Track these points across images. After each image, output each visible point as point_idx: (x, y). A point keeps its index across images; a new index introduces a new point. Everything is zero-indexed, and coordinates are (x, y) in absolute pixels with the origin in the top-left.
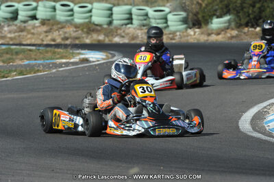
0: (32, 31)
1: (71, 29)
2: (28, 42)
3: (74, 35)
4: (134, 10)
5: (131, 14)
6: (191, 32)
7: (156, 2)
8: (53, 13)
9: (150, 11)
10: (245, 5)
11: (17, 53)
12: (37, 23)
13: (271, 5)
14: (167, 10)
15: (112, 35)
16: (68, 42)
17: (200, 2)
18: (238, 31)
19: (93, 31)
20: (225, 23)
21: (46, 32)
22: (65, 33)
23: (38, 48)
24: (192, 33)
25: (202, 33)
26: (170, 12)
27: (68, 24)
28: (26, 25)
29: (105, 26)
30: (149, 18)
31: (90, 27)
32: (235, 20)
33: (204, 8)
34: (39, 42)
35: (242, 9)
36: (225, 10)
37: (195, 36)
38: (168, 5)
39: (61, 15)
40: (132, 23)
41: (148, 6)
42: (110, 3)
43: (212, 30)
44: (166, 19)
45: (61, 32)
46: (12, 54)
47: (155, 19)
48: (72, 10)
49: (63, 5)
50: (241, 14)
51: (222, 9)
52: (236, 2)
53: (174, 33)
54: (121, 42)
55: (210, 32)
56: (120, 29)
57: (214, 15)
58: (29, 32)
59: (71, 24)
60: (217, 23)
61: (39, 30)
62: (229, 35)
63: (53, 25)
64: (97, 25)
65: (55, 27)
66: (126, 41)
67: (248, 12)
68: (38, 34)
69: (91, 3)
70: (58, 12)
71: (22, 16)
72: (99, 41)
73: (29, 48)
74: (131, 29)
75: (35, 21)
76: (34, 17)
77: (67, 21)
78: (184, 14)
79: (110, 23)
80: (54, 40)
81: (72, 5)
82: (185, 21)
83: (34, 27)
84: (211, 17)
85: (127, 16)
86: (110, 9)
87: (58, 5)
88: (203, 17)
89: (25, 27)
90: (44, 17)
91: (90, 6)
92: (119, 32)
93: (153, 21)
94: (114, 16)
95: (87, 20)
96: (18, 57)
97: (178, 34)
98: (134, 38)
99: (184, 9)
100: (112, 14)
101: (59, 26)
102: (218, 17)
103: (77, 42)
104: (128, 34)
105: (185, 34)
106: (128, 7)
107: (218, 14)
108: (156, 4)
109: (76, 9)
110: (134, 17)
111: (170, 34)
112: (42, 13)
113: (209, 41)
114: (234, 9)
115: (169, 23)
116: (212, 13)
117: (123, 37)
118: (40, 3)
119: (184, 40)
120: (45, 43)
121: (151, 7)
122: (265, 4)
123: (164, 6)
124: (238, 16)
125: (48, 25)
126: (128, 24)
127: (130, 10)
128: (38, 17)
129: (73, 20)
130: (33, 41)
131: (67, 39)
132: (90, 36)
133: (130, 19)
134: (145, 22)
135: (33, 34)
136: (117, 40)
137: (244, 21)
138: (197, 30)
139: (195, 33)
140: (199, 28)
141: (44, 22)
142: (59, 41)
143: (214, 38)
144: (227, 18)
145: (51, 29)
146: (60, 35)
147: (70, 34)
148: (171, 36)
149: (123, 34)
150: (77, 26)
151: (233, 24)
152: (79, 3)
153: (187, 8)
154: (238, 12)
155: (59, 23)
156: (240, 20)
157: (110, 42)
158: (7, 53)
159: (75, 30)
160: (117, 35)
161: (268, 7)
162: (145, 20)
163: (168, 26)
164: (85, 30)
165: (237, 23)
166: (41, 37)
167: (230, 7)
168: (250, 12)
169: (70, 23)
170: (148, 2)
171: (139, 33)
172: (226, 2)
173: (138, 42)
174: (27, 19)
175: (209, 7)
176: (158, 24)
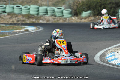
0: (4, 18)
2: (2, 23)
3: (22, 19)
4: (49, 8)
5: (47, 10)
6: (73, 18)
7: (58, 5)
8: (12, 10)
9: (56, 9)
10: (97, 6)
12: (6, 14)
13: (108, 6)
14: (63, 8)
15: (39, 19)
16: (19, 23)
17: (77, 5)
18: (94, 18)
20: (88, 14)
21: (10, 18)
22: (18, 18)
23: (6, 25)
25: (78, 19)
26: (64, 9)
28: (1, 15)
29: (36, 16)
30: (55, 12)
31: (29, 16)
32: (92, 13)
34: (7, 22)
35: (96, 8)
36: (88, 9)
37: (75, 19)
38: (64, 6)
39: (16, 11)
40: (47, 14)
42: (38, 5)
43: (83, 17)
44: (62, 12)
45: (16, 18)
47: (58, 12)
48: (21, 9)
49: (17, 6)
51: (87, 8)
53: (66, 19)
54: (43, 23)
55: (82, 18)
56: (42, 17)
57: (83, 10)
58: (2, 18)
60: (85, 14)
61: (7, 17)
62: (90, 19)
63: (13, 15)
64: (32, 15)
65: (14, 16)
66: (45, 22)
67: (98, 9)
68: (7, 19)
69: (30, 5)
70: (15, 9)
72: (33, 22)
73: (2, 25)
74: (47, 17)
76: (4, 12)
77: (19, 14)
78: (70, 10)
79: (38, 14)
80: (13, 22)
81: (21, 6)
82: (71, 13)
83: (5, 16)
84: (82, 11)
85: (45, 11)
86: (38, 8)
87: (15, 6)
88: (79, 11)
90: (9, 12)
91: (29, 7)
92: (42, 18)
93: (57, 13)
94: (40, 11)
95: (28, 13)
97: (68, 19)
98: (48, 20)
99: (70, 8)
101: (16, 15)
102: (85, 11)
103: (24, 22)
104: (45, 19)
105: (71, 19)
106: (45, 7)
107: (85, 10)
109: (23, 8)
112: (8, 9)
113: (81, 22)
114: (92, 8)
115: (64, 14)
117: (44, 20)
118: (7, 5)
119: (70, 22)
120: (9, 23)
121: (56, 7)
122: (106, 6)
123: (61, 6)
124: (94, 11)
125: (11, 15)
126: (45, 15)
127: (47, 8)
128: (6, 11)
129: (21, 13)
130: (4, 22)
131: (19, 21)
132: (29, 20)
133: (47, 12)
134: (53, 14)
135: (4, 19)
136: (41, 21)
137: (96, 13)
138: (76, 17)
139: (75, 18)
141: (9, 14)
142: (15, 22)
143: (83, 21)
144: (89, 12)
145: (12, 17)
147: (20, 19)
148: (65, 20)
149: (44, 19)
150: (23, 16)
151: (92, 15)
152: (24, 5)
153: (72, 7)
154: (94, 9)
155: (15, 14)
157: (38, 23)
159: (22, 17)
161: (107, 7)
162: (53, 13)
163: (63, 16)
164: (27, 17)
165: (93, 14)
168: (99, 9)
169: (20, 14)
170: (54, 5)
171: (51, 18)
172: (89, 5)
173: (50, 22)
174: (1, 12)
175: (81, 7)
176: (59, 14)
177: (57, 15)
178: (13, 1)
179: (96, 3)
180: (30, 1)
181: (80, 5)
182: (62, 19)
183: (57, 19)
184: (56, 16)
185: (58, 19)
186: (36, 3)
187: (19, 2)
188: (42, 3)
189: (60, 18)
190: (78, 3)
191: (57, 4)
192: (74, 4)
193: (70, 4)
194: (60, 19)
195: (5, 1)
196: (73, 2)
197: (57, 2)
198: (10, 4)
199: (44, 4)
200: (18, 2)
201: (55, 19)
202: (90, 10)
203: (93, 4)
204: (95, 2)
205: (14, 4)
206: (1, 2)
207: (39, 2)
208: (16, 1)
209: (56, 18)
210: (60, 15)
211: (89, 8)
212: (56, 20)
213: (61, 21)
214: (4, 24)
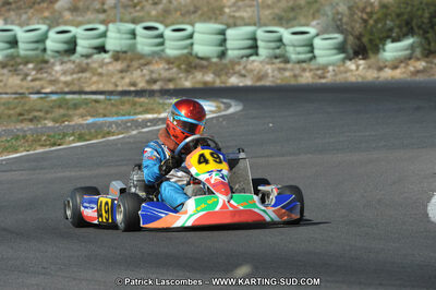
0: (100, 70)
1: (161, 66)
2: (94, 88)
3: (166, 74)
4: (260, 34)
5: (255, 39)
6: (348, 63)
7: (295, 18)
8: (131, 41)
9: (286, 34)
11: (76, 106)
12: (106, 57)
14: (313, 31)
15: (227, 74)
16: (156, 87)
17: (365, 16)
18: (427, 62)
19: (195, 67)
20: (407, 49)
21: (121, 71)
22: (152, 72)
23: (108, 97)
24: (353, 67)
25: (369, 67)
26: (317, 35)
27: (156, 58)
28: (89, 60)
29: (215, 60)
30: (284, 45)
31: (191, 63)
32: (421, 45)
33: (372, 27)
34: (110, 88)
35: (432, 27)
36: (405, 29)
37: (358, 71)
38: (314, 23)
39: (144, 44)
40: (257, 54)
41: (281, 25)
42: (222, 23)
43: (386, 61)
44: (310, 46)
45: (145, 71)
46: (68, 109)
47: (294, 46)
48: (161, 36)
49: (147, 28)
50: (429, 35)
51: (400, 27)
52: (421, 17)
53: (324, 68)
54: (241, 84)
55: (382, 64)
56: (239, 64)
57: (388, 37)
58: (94, 73)
59: (160, 58)
60: (392, 50)
61: (110, 68)
62: (412, 69)
63: (132, 60)
64: (199, 58)
65: (135, 64)
66: (248, 82)
68: (108, 75)
69: (192, 24)
70: (139, 39)
71: (84, 47)
72: (205, 83)
73: (94, 97)
74: (255, 63)
75: (103, 55)
76: (102, 49)
77: (154, 54)
78: (339, 37)
79: (223, 54)
80: (134, 84)
81: (161, 27)
82: (341, 48)
83: (102, 64)
84: (383, 40)
85: (250, 43)
86: (223, 33)
87: (139, 29)
88: (371, 41)
89: (87, 64)
90: (118, 49)
91: (189, 28)
92: (237, 68)
93: (290, 49)
94: (229, 44)
95: (185, 51)
96: (77, 112)
97: (331, 68)
99: (339, 29)
100: (225, 40)
101: (142, 61)
102: (393, 41)
103: (171, 86)
104: (252, 71)
105: (342, 68)
106: (250, 29)
107: (394, 35)
108: (295, 22)
109: (168, 33)
110: (260, 43)
111: (318, 69)
112: (114, 41)
114: (419, 27)
115: (317, 52)
116: (384, 35)
117: (244, 76)
118: (111, 26)
119: (340, 78)
120: (120, 89)
121: (287, 28)
123: (307, 25)
124: (427, 39)
125: (125, 59)
126: (251, 55)
127: (254, 33)
128: (108, 47)
129: (163, 51)
130: (101, 87)
131: (155, 81)
132: (191, 76)
133: (254, 48)
134: (278, 51)
135: (100, 75)
136: (234, 81)
138: (361, 62)
139: (358, 67)
140: (363, 59)
141: (117, 57)
142: (142, 85)
143: (388, 74)
144: (408, 42)
146: (144, 76)
147: (160, 74)
148: (319, 72)
149: (243, 72)
150: (170, 61)
151: (418, 52)
152: (173, 24)
153: (345, 27)
154: (426, 32)
155: (141, 56)
156: (429, 44)
157: (223, 85)
158: (60, 107)
159: (167, 67)
160: (235, 73)
162: (278, 48)
163: (314, 57)
164: (183, 66)
165: (425, 49)
166: (113, 80)
167: (414, 23)
169: (159, 56)
170: (281, 20)
171: (269, 69)
172: (406, 17)
173: (267, 83)
174: (91, 51)
175: (380, 26)
176: (299, 53)
177: (293, 57)
178: (132, 10)
179: (432, 9)
180: (192, 9)
181: (375, 17)
182: (311, 70)
183: (292, 70)
184: (287, 61)
185: (297, 72)
186: (213, 14)
187: (154, 13)
188: (237, 14)
189: (304, 65)
190: (368, 10)
191: (291, 15)
192: (352, 15)
193: (338, 13)
194: (304, 70)
195: (104, 11)
196: (350, 8)
197: (292, 9)
198: (122, 21)
199: (242, 18)
200: (149, 13)
201: (285, 69)
202: (413, 36)
203: (419, 13)
204: (427, 4)
205: (134, 21)
206: (90, 16)
207: (227, 10)
208: (142, 8)
209: (289, 66)
210: (303, 57)
211: (407, 29)
212: (287, 74)
213: (307, 78)
214: (101, 93)
